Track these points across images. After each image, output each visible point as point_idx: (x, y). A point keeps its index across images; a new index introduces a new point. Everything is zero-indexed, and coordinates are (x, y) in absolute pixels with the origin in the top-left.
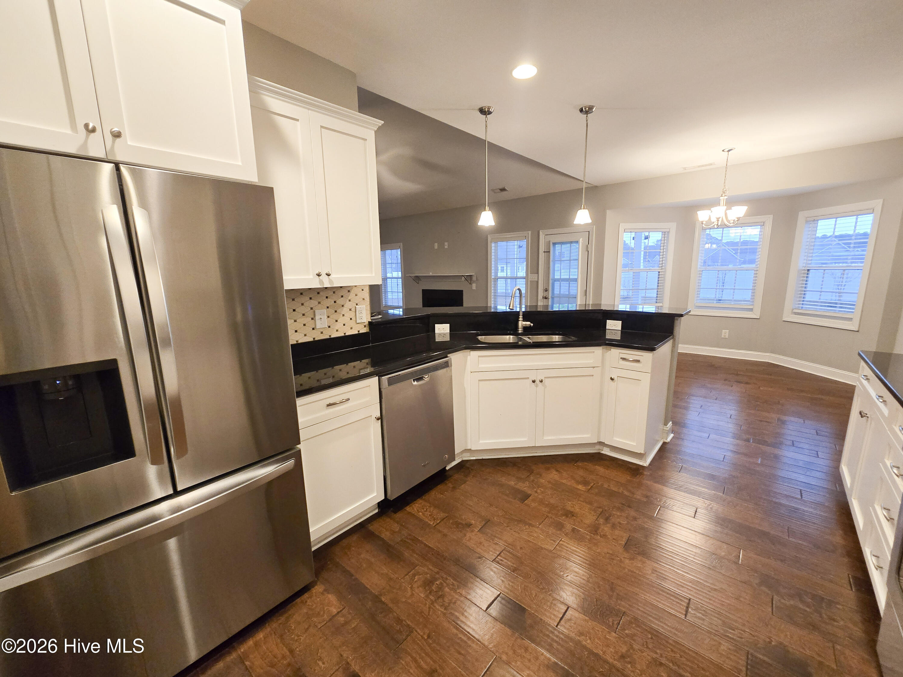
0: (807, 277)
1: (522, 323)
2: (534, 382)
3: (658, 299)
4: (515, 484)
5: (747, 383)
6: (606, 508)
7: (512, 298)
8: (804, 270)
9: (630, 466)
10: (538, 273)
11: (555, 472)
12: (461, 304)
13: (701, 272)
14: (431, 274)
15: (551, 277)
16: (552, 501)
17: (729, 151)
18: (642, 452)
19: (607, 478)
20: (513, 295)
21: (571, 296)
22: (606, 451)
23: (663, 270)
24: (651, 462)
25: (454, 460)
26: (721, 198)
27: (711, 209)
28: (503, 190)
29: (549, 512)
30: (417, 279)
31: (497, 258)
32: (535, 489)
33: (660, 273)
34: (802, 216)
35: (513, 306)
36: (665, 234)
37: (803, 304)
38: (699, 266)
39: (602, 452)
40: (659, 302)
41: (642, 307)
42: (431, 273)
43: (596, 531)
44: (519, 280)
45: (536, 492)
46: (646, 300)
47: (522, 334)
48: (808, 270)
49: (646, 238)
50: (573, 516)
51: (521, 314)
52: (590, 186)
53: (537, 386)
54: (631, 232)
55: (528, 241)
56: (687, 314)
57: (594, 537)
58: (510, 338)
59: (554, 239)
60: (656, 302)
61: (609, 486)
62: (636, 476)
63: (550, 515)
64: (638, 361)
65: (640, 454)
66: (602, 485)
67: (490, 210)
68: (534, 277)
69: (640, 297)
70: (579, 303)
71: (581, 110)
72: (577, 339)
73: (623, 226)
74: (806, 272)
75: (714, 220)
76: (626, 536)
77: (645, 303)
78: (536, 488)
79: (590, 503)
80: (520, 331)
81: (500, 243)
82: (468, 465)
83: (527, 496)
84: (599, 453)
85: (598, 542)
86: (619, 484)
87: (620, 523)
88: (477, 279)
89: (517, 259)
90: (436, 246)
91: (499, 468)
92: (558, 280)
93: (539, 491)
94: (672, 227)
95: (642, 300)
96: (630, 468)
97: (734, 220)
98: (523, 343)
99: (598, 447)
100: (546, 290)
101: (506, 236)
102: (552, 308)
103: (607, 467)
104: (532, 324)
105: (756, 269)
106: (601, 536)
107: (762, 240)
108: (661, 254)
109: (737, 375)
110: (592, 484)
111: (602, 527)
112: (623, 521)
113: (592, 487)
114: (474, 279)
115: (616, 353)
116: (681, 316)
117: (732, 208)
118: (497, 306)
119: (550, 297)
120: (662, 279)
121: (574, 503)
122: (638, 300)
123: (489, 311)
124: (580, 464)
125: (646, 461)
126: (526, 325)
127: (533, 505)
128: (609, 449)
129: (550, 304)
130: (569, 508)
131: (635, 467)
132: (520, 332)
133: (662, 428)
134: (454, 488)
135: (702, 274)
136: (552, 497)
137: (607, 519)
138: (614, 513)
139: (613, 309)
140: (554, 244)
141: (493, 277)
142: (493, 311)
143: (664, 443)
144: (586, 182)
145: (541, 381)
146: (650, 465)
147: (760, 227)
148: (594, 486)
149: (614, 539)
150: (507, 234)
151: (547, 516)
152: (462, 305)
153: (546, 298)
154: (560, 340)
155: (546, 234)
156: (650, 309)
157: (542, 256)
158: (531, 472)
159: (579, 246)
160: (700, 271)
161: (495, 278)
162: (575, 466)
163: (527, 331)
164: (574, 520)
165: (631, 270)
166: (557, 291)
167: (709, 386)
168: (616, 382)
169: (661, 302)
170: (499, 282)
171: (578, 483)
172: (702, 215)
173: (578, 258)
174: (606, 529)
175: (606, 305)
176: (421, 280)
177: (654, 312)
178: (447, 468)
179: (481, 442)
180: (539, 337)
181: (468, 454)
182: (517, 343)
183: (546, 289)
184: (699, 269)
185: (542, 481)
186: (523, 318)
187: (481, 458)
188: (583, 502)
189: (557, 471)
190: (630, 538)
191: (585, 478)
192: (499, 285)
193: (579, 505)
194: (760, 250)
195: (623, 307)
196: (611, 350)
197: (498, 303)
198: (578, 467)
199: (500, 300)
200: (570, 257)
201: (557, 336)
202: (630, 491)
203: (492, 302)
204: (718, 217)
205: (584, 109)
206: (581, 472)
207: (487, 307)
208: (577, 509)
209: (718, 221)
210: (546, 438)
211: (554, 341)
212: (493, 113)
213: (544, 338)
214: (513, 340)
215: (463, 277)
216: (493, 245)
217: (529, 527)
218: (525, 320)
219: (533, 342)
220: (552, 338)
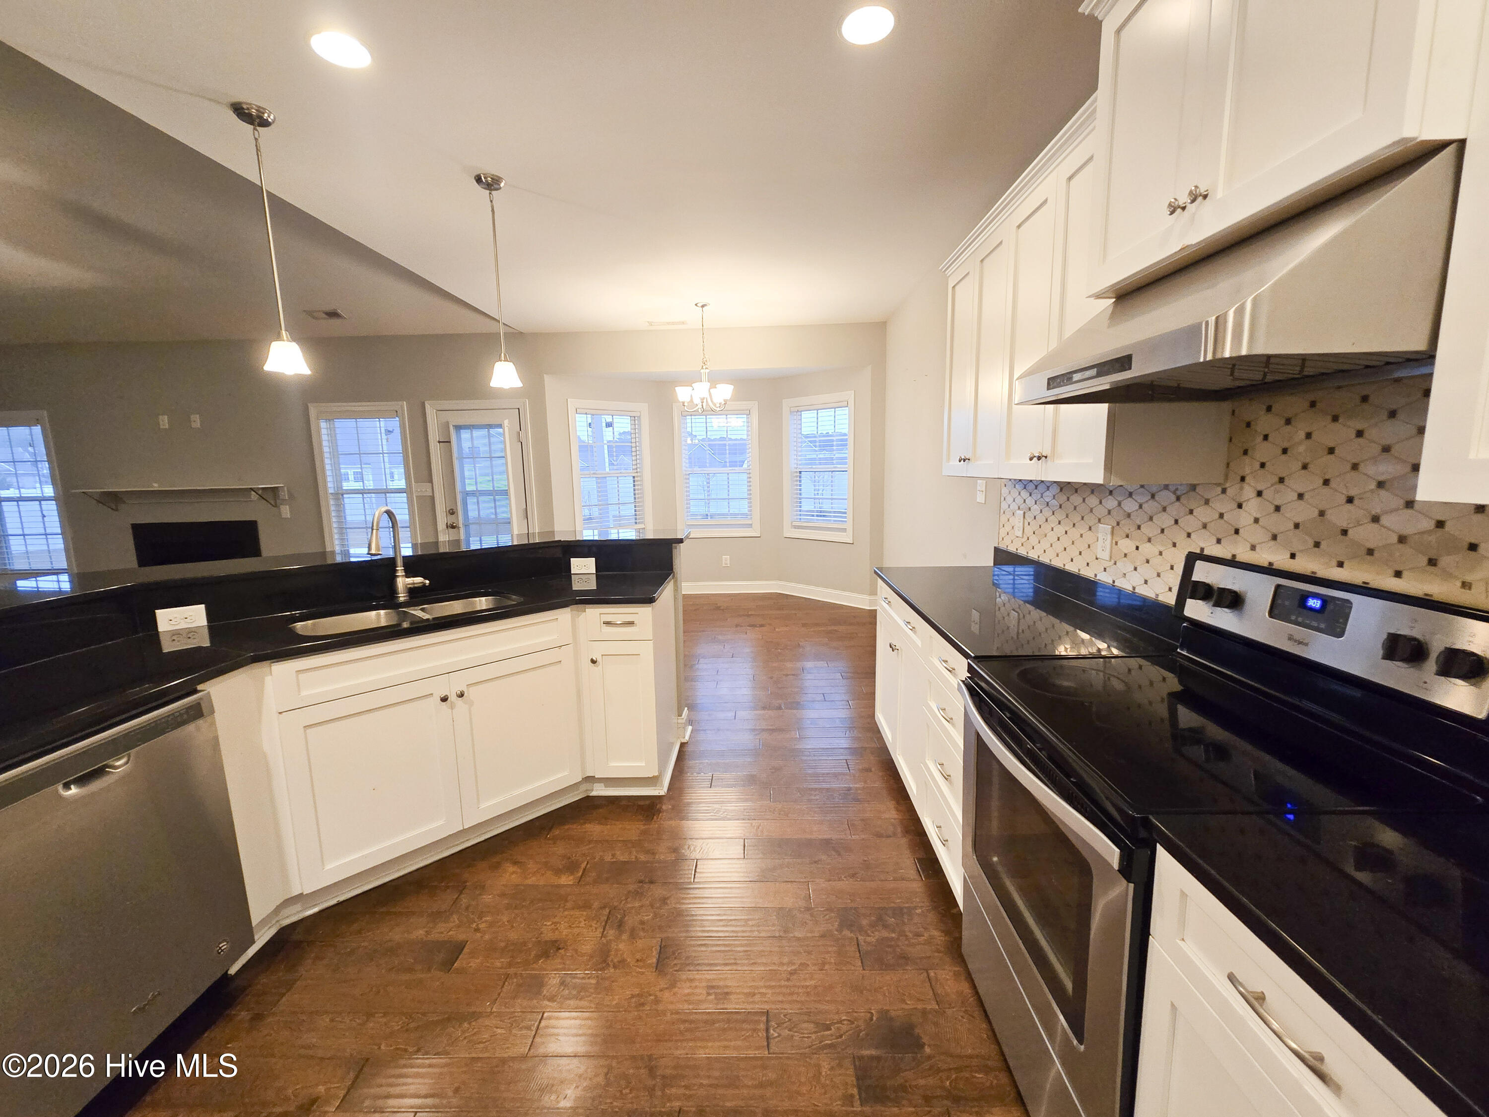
0: (800, 481)
1: (403, 582)
2: (444, 699)
3: (637, 518)
4: (426, 932)
5: (762, 626)
6: (616, 904)
7: (374, 531)
8: (796, 472)
9: (641, 803)
10: (431, 481)
11: (512, 869)
12: (256, 552)
13: (688, 477)
14: (156, 487)
15: (458, 487)
16: (513, 936)
17: (703, 306)
18: (656, 774)
19: (607, 841)
20: (375, 525)
21: (501, 521)
22: (600, 791)
23: (639, 474)
24: (670, 784)
25: (253, 942)
26: (702, 371)
27: (693, 385)
28: (333, 314)
29: (510, 965)
30: (113, 499)
31: (337, 451)
32: (474, 925)
33: (636, 479)
34: (787, 404)
35: (378, 548)
36: (635, 419)
37: (800, 515)
38: (684, 468)
39: (594, 793)
40: (639, 523)
41: (616, 531)
42: (156, 485)
43: (605, 961)
44: (392, 495)
45: (477, 930)
46: (620, 521)
47: (406, 604)
48: (800, 472)
49: (609, 425)
50: (560, 949)
51: (399, 562)
52: (511, 330)
53: (452, 707)
54: (586, 414)
55: (404, 418)
56: (687, 537)
57: (603, 975)
58: (379, 615)
59: (455, 419)
60: (636, 523)
61: (613, 855)
62: (653, 818)
63: (512, 971)
64: (631, 623)
65: (654, 777)
66: (601, 859)
67: (294, 339)
68: (425, 488)
69: (611, 517)
70: (516, 532)
71: (478, 179)
72: (522, 599)
73: (572, 404)
74: (798, 474)
75: (697, 401)
76: (655, 942)
77: (621, 526)
78: (475, 922)
79: (586, 906)
80: (402, 597)
81: (338, 423)
82: (297, 936)
83: (458, 948)
84: (588, 797)
85: (613, 982)
86: (630, 845)
87: (642, 923)
88: (291, 496)
89: (383, 453)
90: (164, 422)
91: (384, 909)
92: (473, 494)
93: (482, 926)
94: (642, 408)
95: (614, 521)
96: (641, 808)
97: (720, 404)
98: (411, 623)
99: (584, 787)
100: (452, 512)
101: (353, 409)
102: (468, 543)
103: (603, 820)
104: (427, 582)
105: (748, 471)
106: (615, 967)
107: (750, 437)
108: (634, 449)
109: (749, 616)
110: (583, 866)
111: (613, 946)
112: (647, 916)
113: (584, 870)
114: (284, 495)
115: (594, 614)
116: (681, 541)
117: (717, 386)
118: (348, 551)
119: (461, 525)
120: (639, 487)
121: (556, 920)
122: (608, 521)
123: (329, 562)
124: (556, 832)
125: (662, 786)
126: (414, 584)
127: (474, 963)
128: (602, 784)
129: (462, 537)
130: (548, 935)
131: (647, 802)
132: (402, 599)
133: (676, 721)
134: (258, 1017)
135: (689, 479)
136: (512, 927)
137: (620, 925)
138: (629, 905)
139: (574, 539)
140: (458, 428)
141: (331, 491)
142: (339, 559)
143: (683, 745)
144: (504, 324)
145: (461, 695)
146: (669, 789)
147: (745, 416)
148: (589, 866)
149: (638, 960)
150: (357, 404)
151: (507, 976)
152: (261, 556)
153: (453, 527)
154: (491, 607)
155: (440, 408)
156: (628, 534)
157: (435, 450)
158: (461, 888)
159: (504, 431)
160: (686, 475)
161: (337, 494)
162: (549, 839)
163: (417, 596)
164: (562, 958)
165: (594, 474)
166: (472, 514)
167: (720, 637)
168: (600, 667)
169: (642, 523)
170: (346, 501)
171: (558, 872)
172: (683, 393)
173: (506, 454)
174: (622, 947)
175: (563, 532)
176: (124, 502)
177: (634, 538)
178: (233, 971)
179: (328, 867)
180: (447, 605)
181: (298, 907)
182: (399, 625)
183: (452, 509)
184: (685, 472)
185: (487, 898)
186: (406, 570)
187: (333, 902)
188: (573, 909)
189: (515, 863)
190: (663, 944)
191: (570, 858)
192: (347, 507)
193: (566, 920)
194: (750, 446)
195: (589, 535)
196: (585, 611)
197: (351, 542)
198: (555, 839)
199: (352, 536)
200: (490, 452)
201: (483, 599)
202: (648, 852)
203: (337, 542)
204: (702, 397)
205: (483, 178)
206: (560, 849)
207: (324, 554)
208: (564, 931)
209: (702, 402)
210: (483, 806)
211: (479, 609)
212: (272, 127)
213: (456, 607)
214: (387, 621)
215: (253, 493)
216: (323, 424)
217: (470, 1023)
218: (409, 573)
219: (434, 619)
220: (474, 603)
